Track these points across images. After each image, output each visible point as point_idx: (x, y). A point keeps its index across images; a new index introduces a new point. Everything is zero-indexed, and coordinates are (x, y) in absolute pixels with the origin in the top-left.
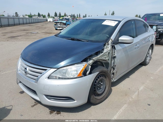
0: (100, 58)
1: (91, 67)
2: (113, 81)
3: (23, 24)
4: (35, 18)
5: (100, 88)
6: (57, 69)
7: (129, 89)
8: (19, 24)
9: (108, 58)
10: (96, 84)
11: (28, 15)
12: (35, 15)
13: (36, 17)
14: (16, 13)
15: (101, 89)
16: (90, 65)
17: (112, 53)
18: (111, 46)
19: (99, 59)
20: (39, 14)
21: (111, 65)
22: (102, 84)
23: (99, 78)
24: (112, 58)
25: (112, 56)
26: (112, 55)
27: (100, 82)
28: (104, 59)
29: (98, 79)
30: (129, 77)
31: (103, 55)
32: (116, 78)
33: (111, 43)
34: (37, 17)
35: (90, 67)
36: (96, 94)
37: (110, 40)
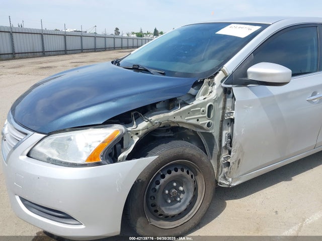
0: (178, 119)
1: (138, 139)
2: (230, 185)
3: (122, 48)
4: (147, 38)
5: (175, 201)
6: (44, 135)
7: (276, 212)
8: (114, 48)
9: (208, 121)
10: (157, 187)
11: (137, 33)
12: (148, 34)
13: (150, 36)
14: (117, 29)
15: (179, 204)
16: (137, 134)
17: (224, 108)
18: (222, 90)
19: (174, 120)
20: (156, 31)
21: (221, 141)
22: (181, 188)
23: (169, 172)
24: (222, 121)
25: (223, 117)
26: (224, 113)
27: (175, 184)
28: (194, 122)
29: (167, 176)
30: (291, 180)
31: (188, 112)
32: (238, 179)
33: (222, 82)
34: (152, 36)
35: (136, 139)
36: (159, 213)
37: (221, 72)
